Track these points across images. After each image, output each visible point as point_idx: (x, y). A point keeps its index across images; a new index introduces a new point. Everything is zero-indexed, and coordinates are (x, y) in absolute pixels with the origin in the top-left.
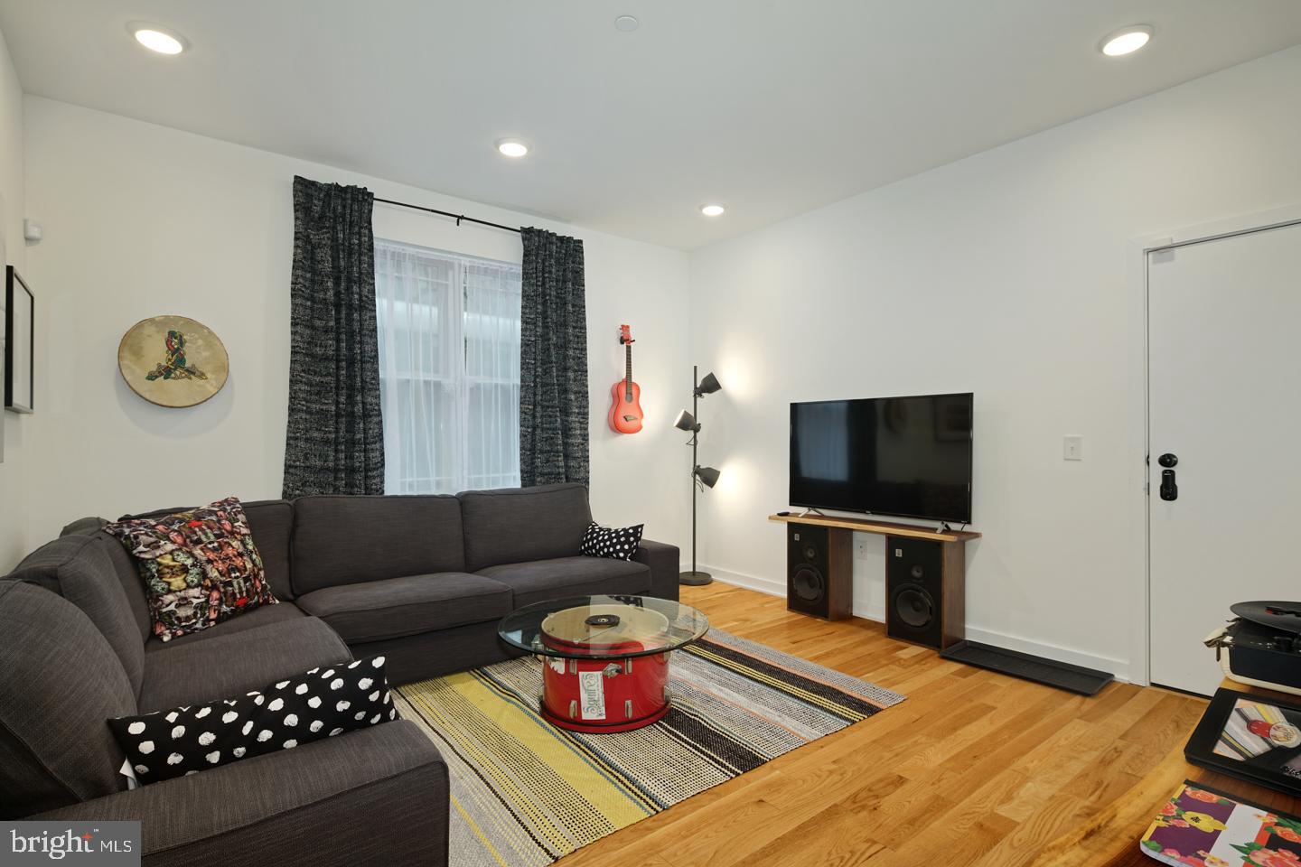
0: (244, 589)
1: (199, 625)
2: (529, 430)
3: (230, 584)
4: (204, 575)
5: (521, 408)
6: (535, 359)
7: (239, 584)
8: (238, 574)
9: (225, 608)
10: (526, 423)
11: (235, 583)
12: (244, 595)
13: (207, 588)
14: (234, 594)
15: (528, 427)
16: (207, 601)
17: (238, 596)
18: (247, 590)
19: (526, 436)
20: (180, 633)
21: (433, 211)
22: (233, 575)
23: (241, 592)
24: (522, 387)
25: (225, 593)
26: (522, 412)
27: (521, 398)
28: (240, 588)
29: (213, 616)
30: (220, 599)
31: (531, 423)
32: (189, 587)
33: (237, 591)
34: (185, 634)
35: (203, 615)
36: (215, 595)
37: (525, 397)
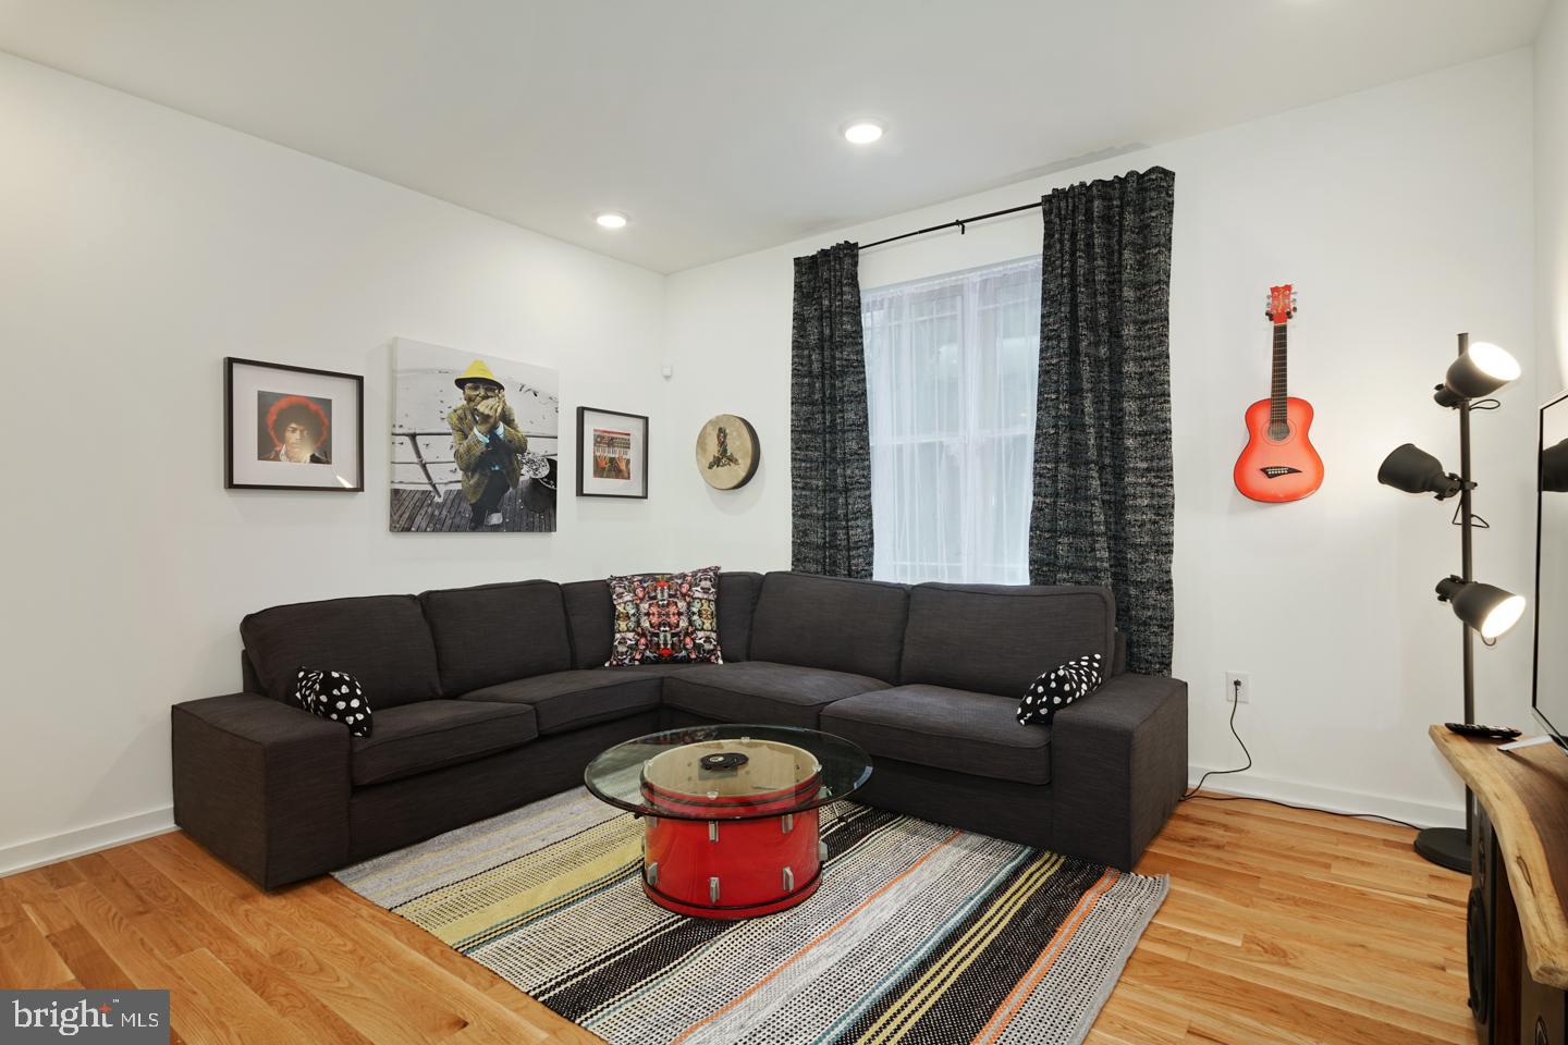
0: (670, 642)
1: (627, 661)
2: (1048, 501)
3: (657, 635)
4: (638, 623)
5: (1035, 468)
6: (1057, 392)
7: (665, 637)
8: (667, 629)
9: (648, 653)
10: (1043, 490)
11: (662, 636)
12: (669, 646)
13: (638, 634)
14: (658, 644)
15: (1046, 497)
16: (636, 644)
17: (662, 646)
18: (673, 644)
19: (1042, 509)
20: (615, 663)
21: (921, 232)
22: (662, 629)
23: (665, 644)
24: (1037, 436)
25: (651, 641)
26: (1037, 474)
27: (1036, 453)
28: (665, 640)
29: (638, 657)
30: (646, 645)
31: (1050, 490)
32: (628, 630)
33: (661, 642)
34: (618, 664)
35: (631, 654)
36: (643, 641)
37: (1041, 451)
